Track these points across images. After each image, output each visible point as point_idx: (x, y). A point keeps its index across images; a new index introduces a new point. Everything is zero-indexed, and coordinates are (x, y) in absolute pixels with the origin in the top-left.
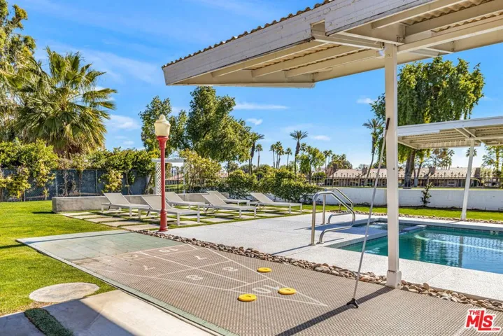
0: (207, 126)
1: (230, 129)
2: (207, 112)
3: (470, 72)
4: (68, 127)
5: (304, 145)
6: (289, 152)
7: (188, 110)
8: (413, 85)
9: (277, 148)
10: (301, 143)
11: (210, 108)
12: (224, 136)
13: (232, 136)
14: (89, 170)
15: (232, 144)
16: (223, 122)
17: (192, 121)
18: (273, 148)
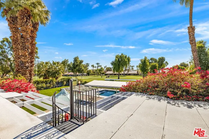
0: (77, 66)
1: (82, 67)
2: (77, 63)
3: (127, 57)
4: (56, 74)
5: (99, 65)
6: (96, 67)
7: (73, 62)
8: (117, 60)
9: (93, 66)
10: (98, 65)
11: (78, 62)
12: (81, 68)
13: (83, 68)
14: (61, 82)
15: (83, 70)
16: (81, 65)
17: (74, 64)
18: (92, 66)
